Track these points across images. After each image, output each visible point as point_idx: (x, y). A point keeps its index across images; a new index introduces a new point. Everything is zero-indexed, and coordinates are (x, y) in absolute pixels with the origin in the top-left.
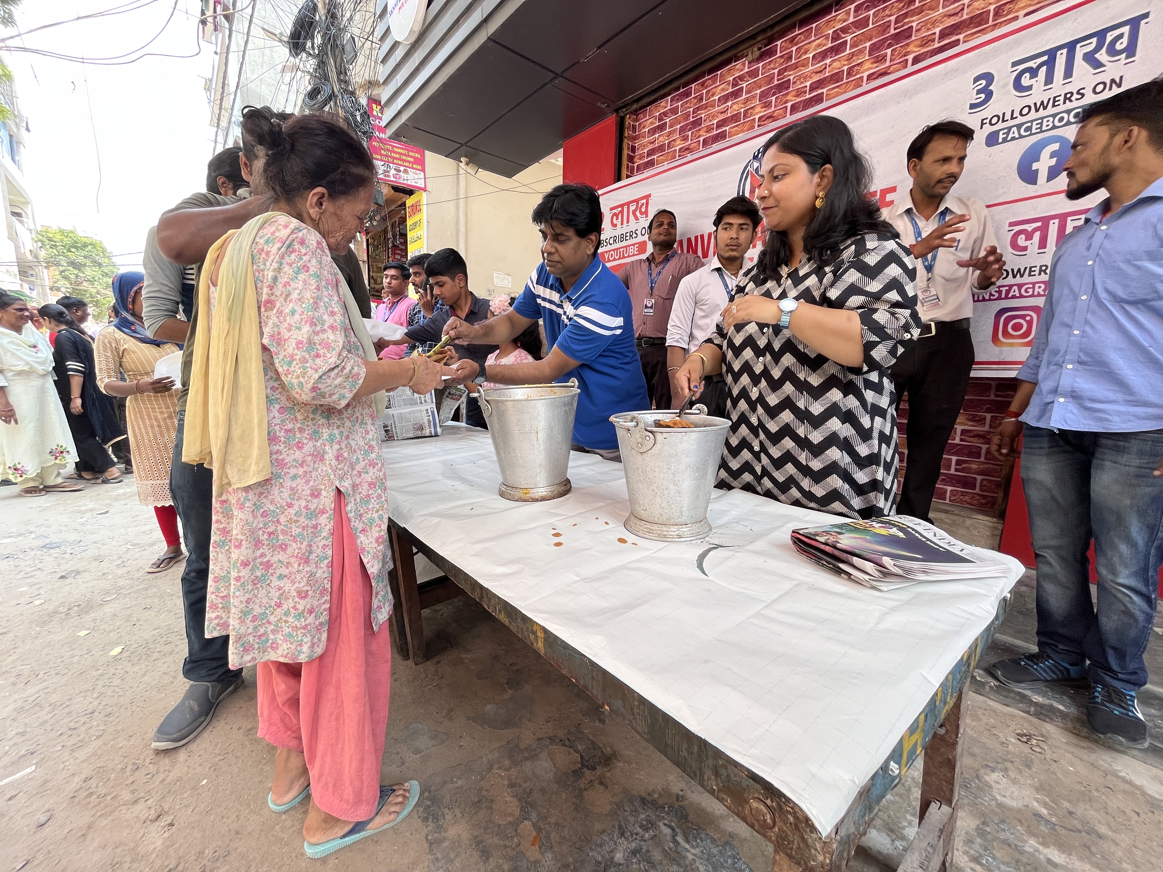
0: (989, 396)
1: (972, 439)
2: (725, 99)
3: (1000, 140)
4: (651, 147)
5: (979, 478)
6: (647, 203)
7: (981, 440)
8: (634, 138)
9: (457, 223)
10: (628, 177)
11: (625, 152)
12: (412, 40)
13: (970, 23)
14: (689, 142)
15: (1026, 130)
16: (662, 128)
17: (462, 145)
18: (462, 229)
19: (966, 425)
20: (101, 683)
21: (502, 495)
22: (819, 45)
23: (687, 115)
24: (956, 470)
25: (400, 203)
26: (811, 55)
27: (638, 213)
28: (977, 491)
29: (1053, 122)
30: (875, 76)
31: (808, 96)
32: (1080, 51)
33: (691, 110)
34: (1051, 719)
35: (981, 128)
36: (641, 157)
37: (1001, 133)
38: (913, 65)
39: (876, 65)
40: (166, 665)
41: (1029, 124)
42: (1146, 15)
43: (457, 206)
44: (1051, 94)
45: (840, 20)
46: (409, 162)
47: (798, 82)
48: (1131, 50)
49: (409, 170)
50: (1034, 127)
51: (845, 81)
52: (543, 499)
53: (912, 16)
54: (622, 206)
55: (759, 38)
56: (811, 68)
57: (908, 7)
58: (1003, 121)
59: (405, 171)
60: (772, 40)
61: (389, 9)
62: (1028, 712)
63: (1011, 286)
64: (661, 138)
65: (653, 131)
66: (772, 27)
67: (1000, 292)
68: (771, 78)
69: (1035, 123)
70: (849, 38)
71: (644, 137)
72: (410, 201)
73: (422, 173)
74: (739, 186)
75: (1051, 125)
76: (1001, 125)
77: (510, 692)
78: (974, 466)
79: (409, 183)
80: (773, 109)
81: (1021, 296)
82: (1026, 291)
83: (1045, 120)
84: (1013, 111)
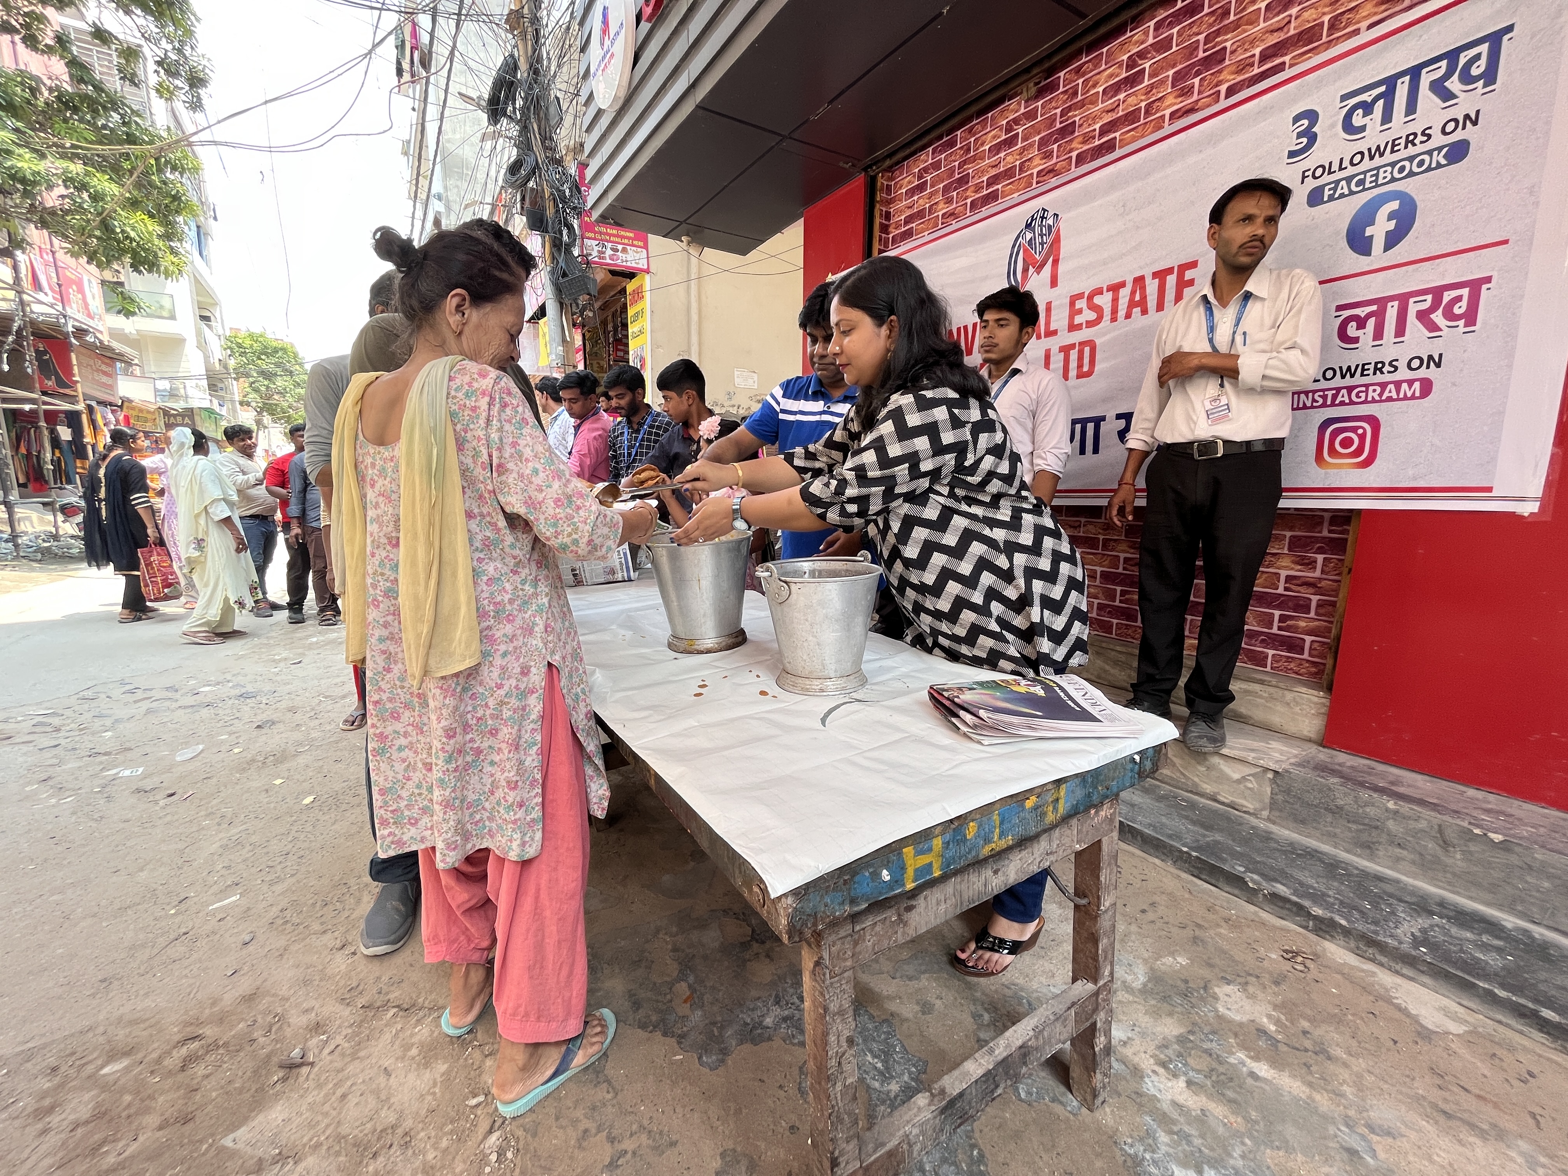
0: (1320, 532)
1: (1299, 588)
2: (996, 149)
3: (1326, 199)
4: (909, 213)
5: (1308, 639)
7: (1311, 590)
8: (889, 202)
9: (689, 310)
11: (877, 221)
12: (617, 107)
13: (1298, 40)
14: (954, 206)
15: (1358, 184)
16: (921, 188)
17: (681, 223)
18: (695, 317)
19: (1292, 569)
20: (295, 828)
21: (670, 646)
22: (1111, 76)
23: (952, 171)
24: (1280, 628)
25: (619, 289)
26: (1101, 89)
28: (1306, 656)
29: (1392, 173)
30: (1180, 114)
31: (1097, 143)
32: (1426, 79)
33: (957, 163)
34: (1332, 936)
35: (1302, 182)
36: (898, 226)
37: (1327, 188)
38: (1227, 97)
39: (1180, 99)
40: (354, 816)
41: (1362, 176)
42: (1510, 29)
43: (689, 288)
44: (1389, 136)
45: (1137, 42)
46: (629, 238)
47: (1085, 125)
48: (1490, 76)
49: (628, 248)
50: (1368, 179)
51: (1142, 121)
52: (708, 651)
53: (1226, 33)
55: (1035, 72)
56: (1101, 106)
57: (1221, 22)
58: (1330, 173)
59: (624, 250)
60: (1053, 71)
61: (592, 70)
62: (1306, 928)
63: (1338, 390)
64: (921, 201)
65: (911, 192)
66: (1049, 56)
67: (1325, 397)
68: (1052, 120)
69: (1369, 175)
70: (1147, 65)
71: (901, 200)
72: (631, 287)
73: (644, 251)
74: (1010, 264)
75: (1389, 177)
76: (1326, 179)
77: (692, 864)
78: (1302, 624)
79: (629, 264)
80: (1054, 160)
81: (1352, 403)
82: (1358, 396)
83: (1382, 170)
84: (1342, 160)
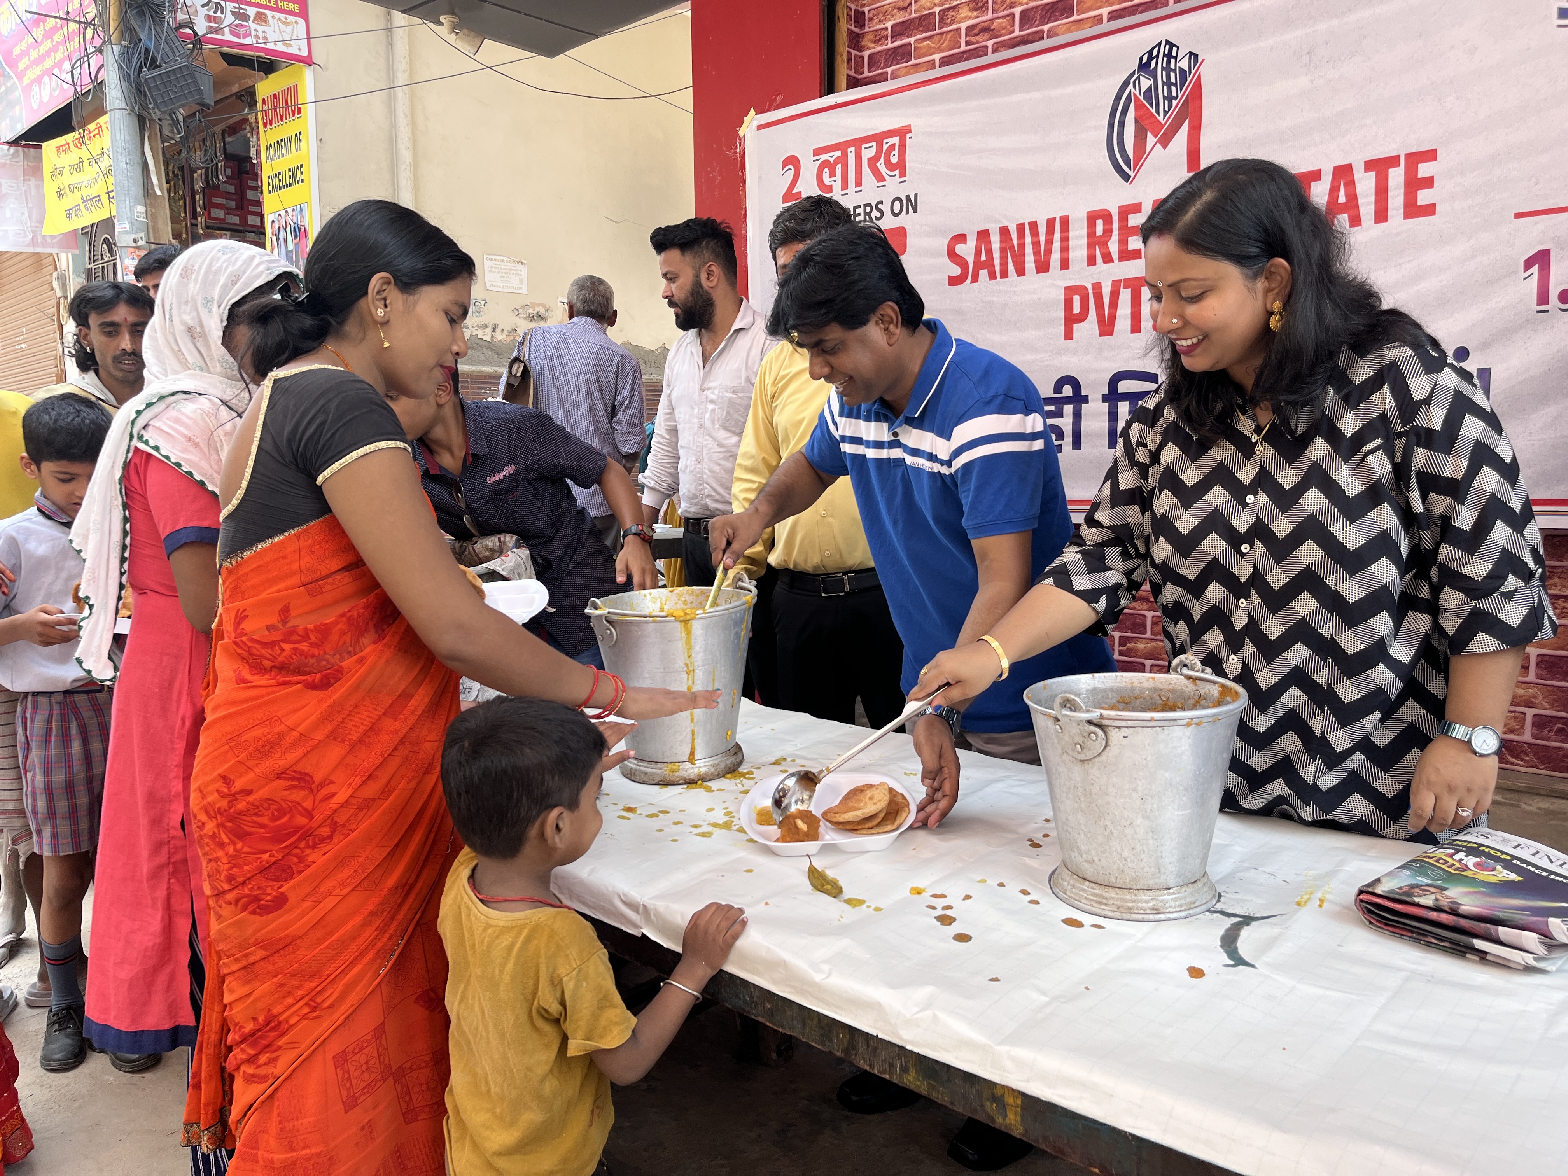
4: (900, 17)
6: (903, 146)
9: (392, 140)
10: (854, 83)
11: (844, 26)
14: (990, 15)
25: (235, 89)
27: (881, 165)
36: (879, 37)
43: (392, 101)
49: (269, 13)
54: (842, 146)
59: (260, 18)
72: (266, 87)
73: (301, 21)
74: (1111, 126)
79: (270, 46)
